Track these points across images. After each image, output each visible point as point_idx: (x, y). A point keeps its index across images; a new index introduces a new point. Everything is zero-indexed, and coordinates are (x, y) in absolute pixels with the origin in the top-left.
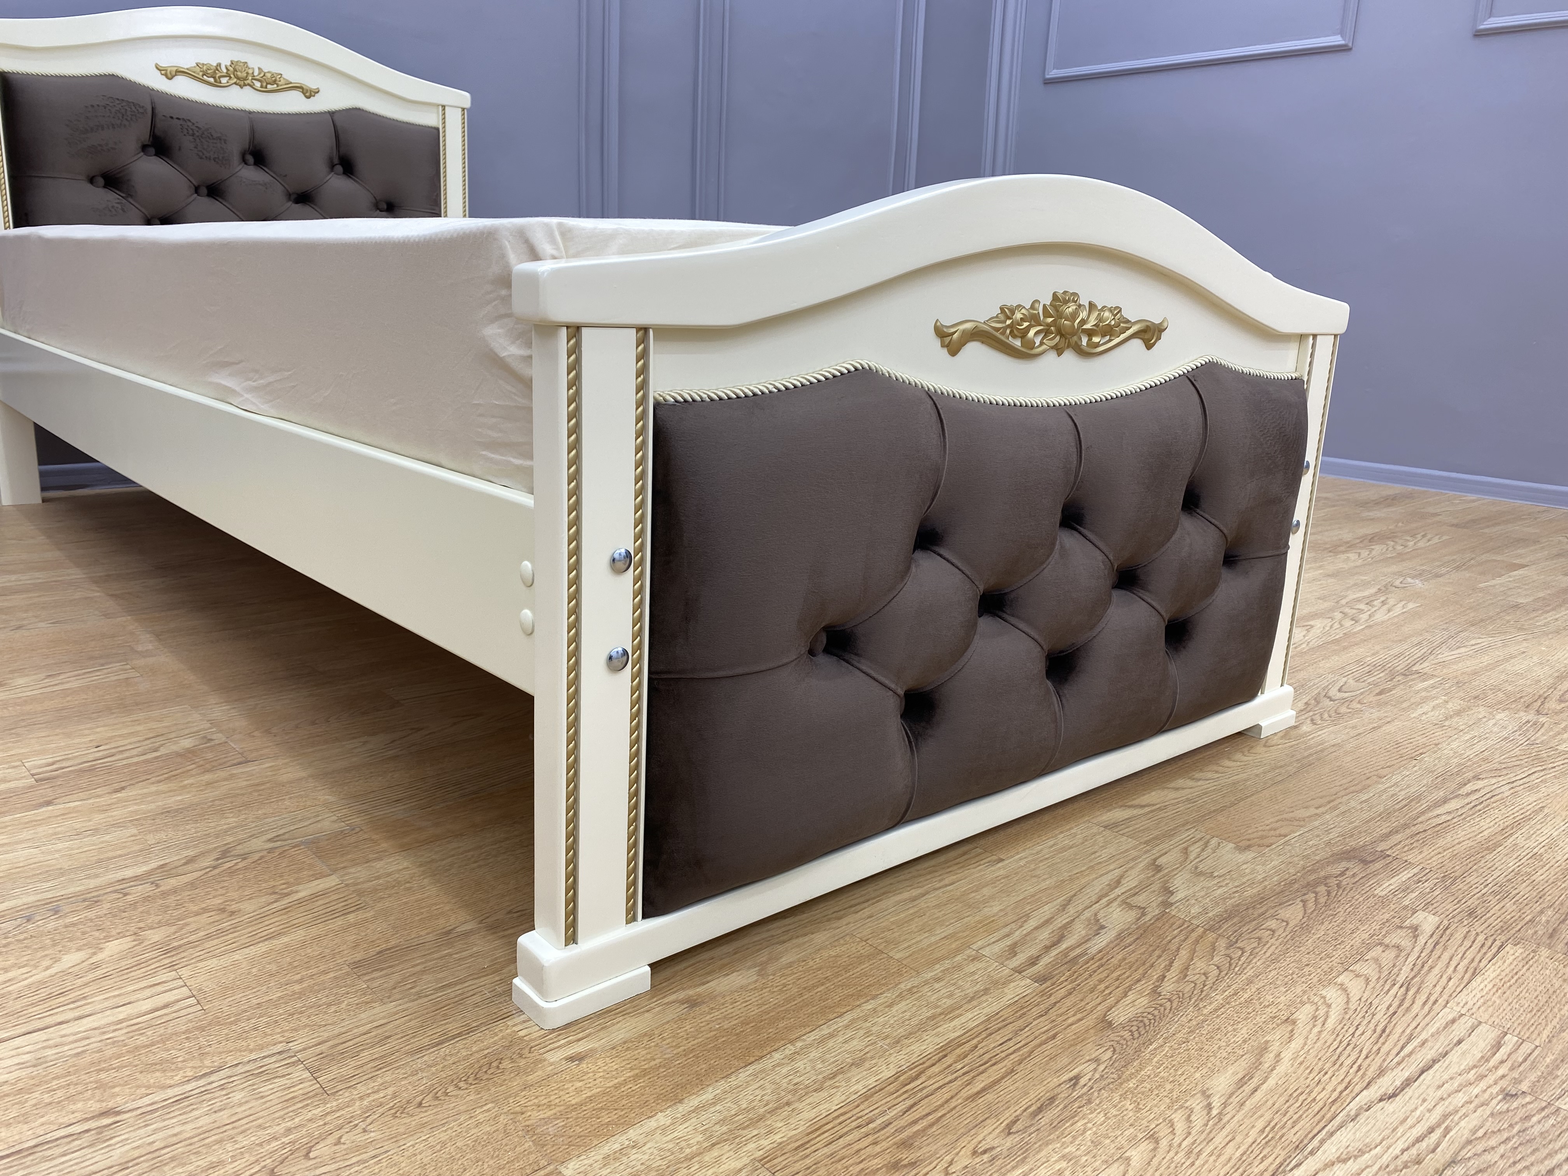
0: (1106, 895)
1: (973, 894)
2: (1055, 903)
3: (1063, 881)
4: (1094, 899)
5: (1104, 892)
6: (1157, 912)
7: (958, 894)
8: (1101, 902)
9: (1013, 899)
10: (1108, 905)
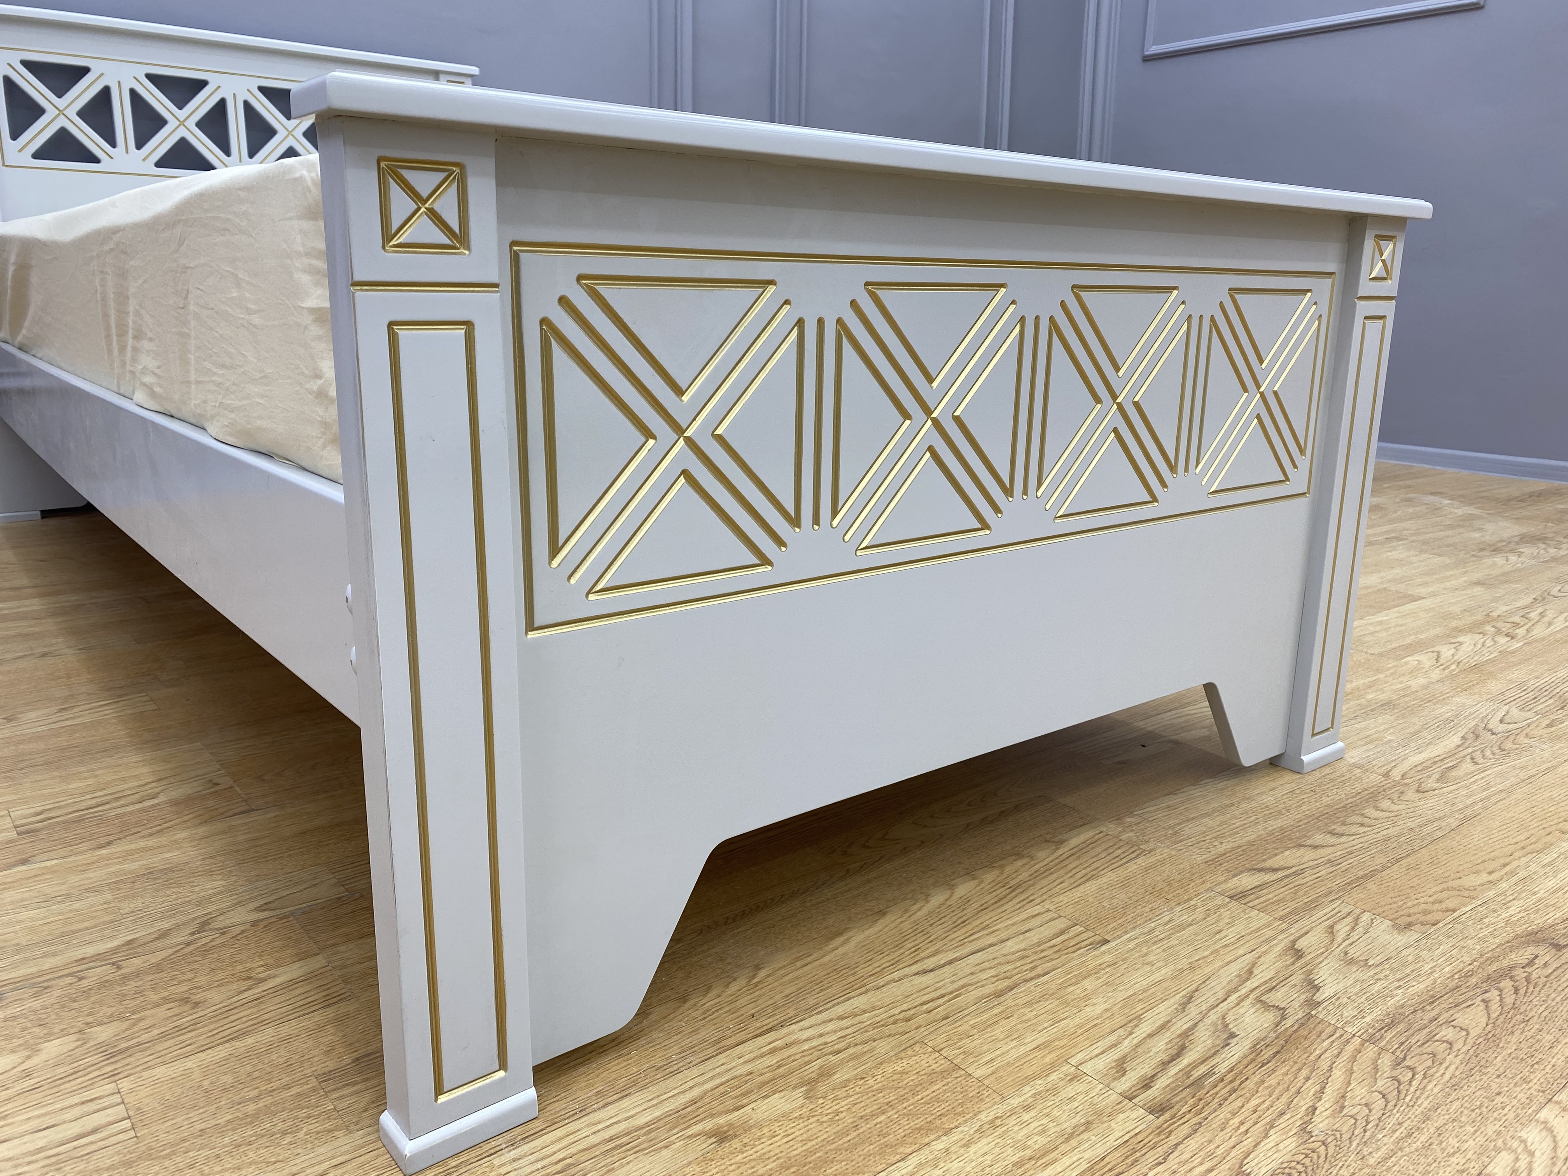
0: (1236, 990)
1: (1072, 988)
2: (1173, 1000)
3: (1182, 971)
4: (1221, 995)
5: (1233, 985)
6: (1300, 1015)
7: (1054, 987)
8: (1230, 999)
9: (1121, 995)
10: (1238, 1004)
